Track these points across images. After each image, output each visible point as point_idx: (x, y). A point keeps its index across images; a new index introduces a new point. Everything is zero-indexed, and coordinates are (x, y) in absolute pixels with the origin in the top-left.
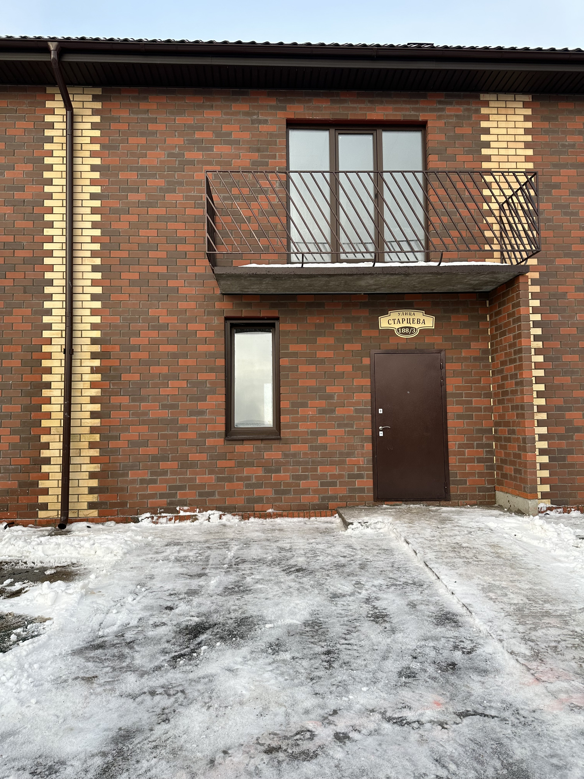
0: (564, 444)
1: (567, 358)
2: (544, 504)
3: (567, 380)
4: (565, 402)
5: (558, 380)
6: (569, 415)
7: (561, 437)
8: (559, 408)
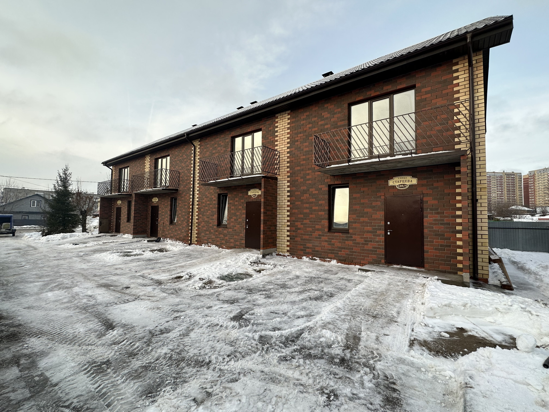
0: (294, 234)
1: (297, 203)
2: (287, 254)
3: (296, 211)
4: (296, 219)
5: (294, 211)
6: (296, 223)
7: (294, 231)
8: (294, 221)
